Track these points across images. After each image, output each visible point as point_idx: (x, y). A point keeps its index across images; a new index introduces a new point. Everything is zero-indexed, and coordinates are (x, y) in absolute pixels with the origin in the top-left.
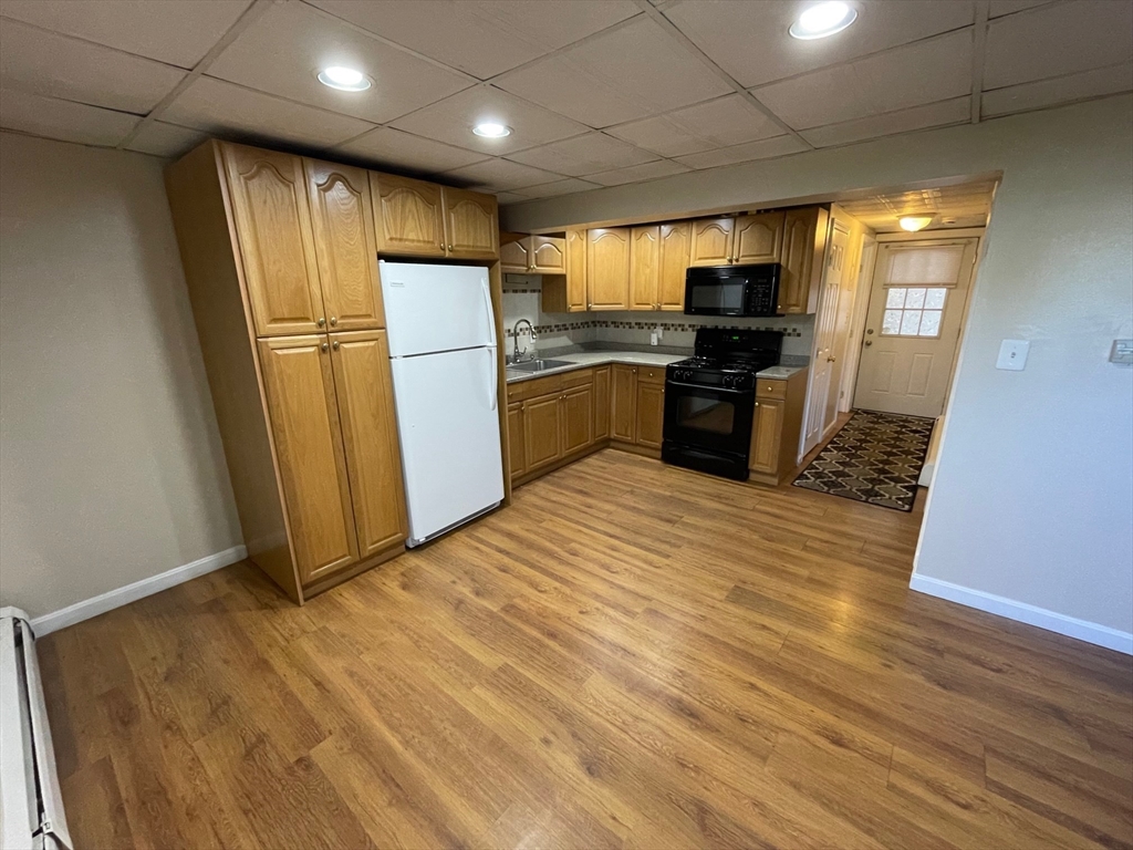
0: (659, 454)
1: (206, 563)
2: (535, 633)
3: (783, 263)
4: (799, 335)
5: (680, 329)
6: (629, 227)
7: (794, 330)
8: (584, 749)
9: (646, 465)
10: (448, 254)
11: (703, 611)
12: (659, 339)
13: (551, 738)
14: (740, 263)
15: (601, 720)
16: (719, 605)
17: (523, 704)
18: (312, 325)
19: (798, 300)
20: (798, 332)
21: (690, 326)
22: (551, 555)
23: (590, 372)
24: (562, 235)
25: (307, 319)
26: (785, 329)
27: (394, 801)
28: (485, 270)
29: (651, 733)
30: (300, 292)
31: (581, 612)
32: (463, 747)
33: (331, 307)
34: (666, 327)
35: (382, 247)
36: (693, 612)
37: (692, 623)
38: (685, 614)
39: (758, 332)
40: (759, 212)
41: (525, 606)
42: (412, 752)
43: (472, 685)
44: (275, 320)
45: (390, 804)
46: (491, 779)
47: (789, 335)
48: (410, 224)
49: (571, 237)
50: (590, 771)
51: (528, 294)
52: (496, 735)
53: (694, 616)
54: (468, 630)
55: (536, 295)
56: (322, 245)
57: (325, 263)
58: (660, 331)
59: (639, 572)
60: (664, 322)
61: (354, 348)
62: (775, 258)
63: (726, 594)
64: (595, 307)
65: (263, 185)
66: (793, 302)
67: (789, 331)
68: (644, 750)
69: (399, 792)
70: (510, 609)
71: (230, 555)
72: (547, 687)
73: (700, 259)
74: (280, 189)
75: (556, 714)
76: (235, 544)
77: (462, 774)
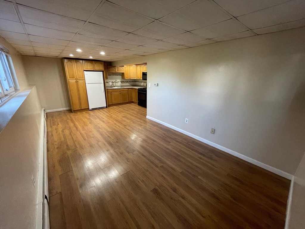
0: (137, 104)
1: (65, 109)
6: (136, 65)
9: (137, 106)
10: (95, 70)
18: (75, 79)
23: (127, 89)
24: (123, 66)
25: (74, 78)
28: (102, 72)
30: (73, 75)
33: (77, 77)
35: (84, 70)
44: (70, 78)
48: (88, 66)
49: (125, 66)
51: (119, 76)
55: (121, 76)
56: (76, 69)
57: (76, 72)
58: (143, 83)
61: (80, 82)
64: (131, 78)
65: (69, 63)
71: (68, 108)
73: (144, 71)
74: (71, 63)
76: (68, 107)
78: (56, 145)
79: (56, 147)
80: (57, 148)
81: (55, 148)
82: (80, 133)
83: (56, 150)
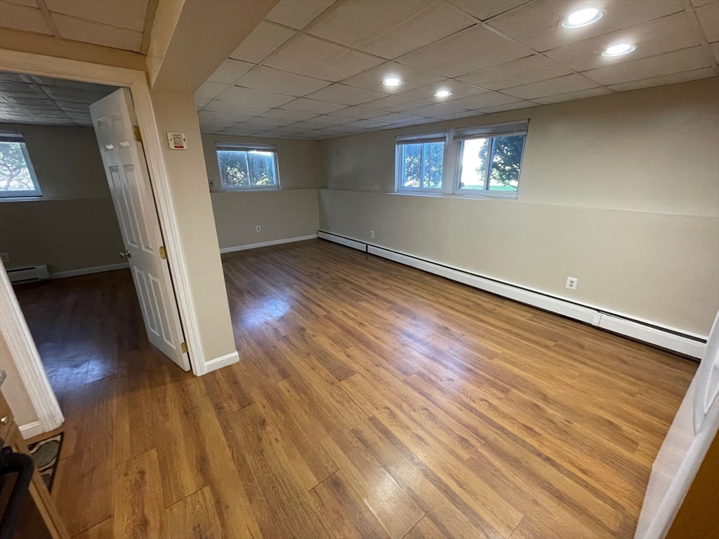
11: (375, 369)
16: (362, 371)
36: (382, 370)
37: (386, 364)
38: (388, 370)
53: (383, 367)
59: (405, 406)
63: (352, 378)
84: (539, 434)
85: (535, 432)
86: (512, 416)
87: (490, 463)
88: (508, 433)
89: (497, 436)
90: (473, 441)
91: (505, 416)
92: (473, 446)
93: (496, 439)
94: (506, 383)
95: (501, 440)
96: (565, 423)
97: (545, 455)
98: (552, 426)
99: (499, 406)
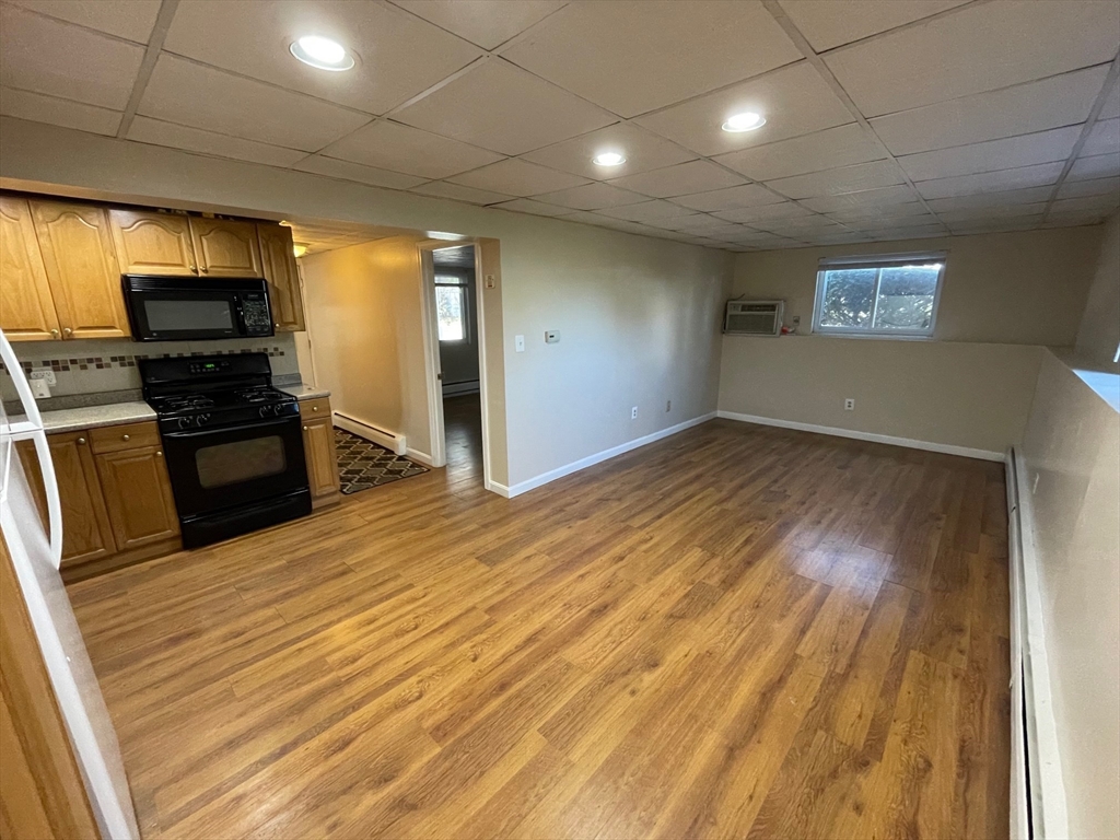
2: (494, 704)
3: (267, 277)
4: (282, 354)
5: (93, 365)
7: (276, 349)
8: (638, 667)
12: (51, 389)
13: (629, 689)
14: (210, 275)
15: (611, 655)
17: (593, 711)
19: (294, 317)
20: (280, 350)
21: (114, 359)
22: (337, 685)
26: (266, 349)
27: (712, 820)
29: (621, 629)
31: (475, 660)
32: (646, 761)
34: (56, 366)
39: (232, 356)
40: (216, 216)
41: (442, 715)
42: (657, 816)
43: (569, 762)
45: (714, 824)
46: (673, 733)
47: (272, 355)
50: (655, 665)
52: (631, 731)
54: (470, 782)
60: (51, 358)
62: (256, 272)
66: (291, 320)
67: (271, 350)
68: (635, 635)
69: (701, 819)
70: (439, 732)
72: (575, 692)
73: (136, 263)
75: (605, 685)
77: (673, 758)
78: (961, 652)
79: (965, 641)
80: (960, 630)
81: (973, 638)
82: (803, 632)
83: (967, 623)
84: (327, 757)
85: (335, 752)
86: (377, 728)
87: (310, 681)
88: (345, 712)
89: (345, 697)
90: (348, 670)
91: (379, 718)
92: (341, 668)
93: (341, 695)
94: (460, 740)
95: (338, 701)
96: (334, 818)
97: (290, 751)
98: (337, 787)
99: (403, 713)
